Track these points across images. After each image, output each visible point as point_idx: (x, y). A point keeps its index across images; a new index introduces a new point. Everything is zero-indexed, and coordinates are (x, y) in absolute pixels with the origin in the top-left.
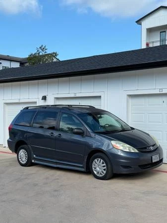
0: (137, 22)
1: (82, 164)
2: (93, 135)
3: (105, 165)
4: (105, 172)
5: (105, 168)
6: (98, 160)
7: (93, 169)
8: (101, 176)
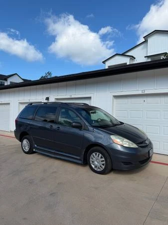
0: (103, 62)
1: (79, 156)
2: (91, 128)
3: (103, 159)
4: (103, 167)
5: (104, 162)
6: (96, 154)
7: (91, 162)
8: (99, 170)
